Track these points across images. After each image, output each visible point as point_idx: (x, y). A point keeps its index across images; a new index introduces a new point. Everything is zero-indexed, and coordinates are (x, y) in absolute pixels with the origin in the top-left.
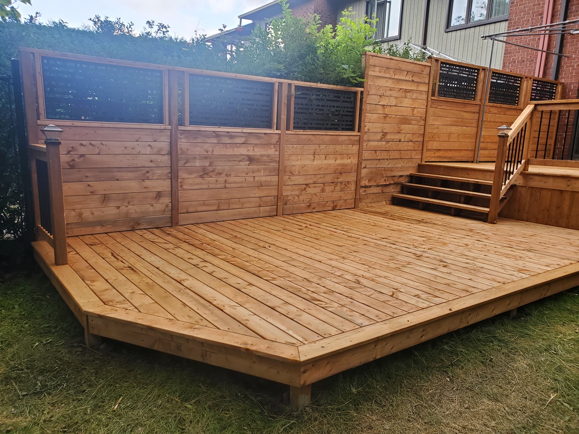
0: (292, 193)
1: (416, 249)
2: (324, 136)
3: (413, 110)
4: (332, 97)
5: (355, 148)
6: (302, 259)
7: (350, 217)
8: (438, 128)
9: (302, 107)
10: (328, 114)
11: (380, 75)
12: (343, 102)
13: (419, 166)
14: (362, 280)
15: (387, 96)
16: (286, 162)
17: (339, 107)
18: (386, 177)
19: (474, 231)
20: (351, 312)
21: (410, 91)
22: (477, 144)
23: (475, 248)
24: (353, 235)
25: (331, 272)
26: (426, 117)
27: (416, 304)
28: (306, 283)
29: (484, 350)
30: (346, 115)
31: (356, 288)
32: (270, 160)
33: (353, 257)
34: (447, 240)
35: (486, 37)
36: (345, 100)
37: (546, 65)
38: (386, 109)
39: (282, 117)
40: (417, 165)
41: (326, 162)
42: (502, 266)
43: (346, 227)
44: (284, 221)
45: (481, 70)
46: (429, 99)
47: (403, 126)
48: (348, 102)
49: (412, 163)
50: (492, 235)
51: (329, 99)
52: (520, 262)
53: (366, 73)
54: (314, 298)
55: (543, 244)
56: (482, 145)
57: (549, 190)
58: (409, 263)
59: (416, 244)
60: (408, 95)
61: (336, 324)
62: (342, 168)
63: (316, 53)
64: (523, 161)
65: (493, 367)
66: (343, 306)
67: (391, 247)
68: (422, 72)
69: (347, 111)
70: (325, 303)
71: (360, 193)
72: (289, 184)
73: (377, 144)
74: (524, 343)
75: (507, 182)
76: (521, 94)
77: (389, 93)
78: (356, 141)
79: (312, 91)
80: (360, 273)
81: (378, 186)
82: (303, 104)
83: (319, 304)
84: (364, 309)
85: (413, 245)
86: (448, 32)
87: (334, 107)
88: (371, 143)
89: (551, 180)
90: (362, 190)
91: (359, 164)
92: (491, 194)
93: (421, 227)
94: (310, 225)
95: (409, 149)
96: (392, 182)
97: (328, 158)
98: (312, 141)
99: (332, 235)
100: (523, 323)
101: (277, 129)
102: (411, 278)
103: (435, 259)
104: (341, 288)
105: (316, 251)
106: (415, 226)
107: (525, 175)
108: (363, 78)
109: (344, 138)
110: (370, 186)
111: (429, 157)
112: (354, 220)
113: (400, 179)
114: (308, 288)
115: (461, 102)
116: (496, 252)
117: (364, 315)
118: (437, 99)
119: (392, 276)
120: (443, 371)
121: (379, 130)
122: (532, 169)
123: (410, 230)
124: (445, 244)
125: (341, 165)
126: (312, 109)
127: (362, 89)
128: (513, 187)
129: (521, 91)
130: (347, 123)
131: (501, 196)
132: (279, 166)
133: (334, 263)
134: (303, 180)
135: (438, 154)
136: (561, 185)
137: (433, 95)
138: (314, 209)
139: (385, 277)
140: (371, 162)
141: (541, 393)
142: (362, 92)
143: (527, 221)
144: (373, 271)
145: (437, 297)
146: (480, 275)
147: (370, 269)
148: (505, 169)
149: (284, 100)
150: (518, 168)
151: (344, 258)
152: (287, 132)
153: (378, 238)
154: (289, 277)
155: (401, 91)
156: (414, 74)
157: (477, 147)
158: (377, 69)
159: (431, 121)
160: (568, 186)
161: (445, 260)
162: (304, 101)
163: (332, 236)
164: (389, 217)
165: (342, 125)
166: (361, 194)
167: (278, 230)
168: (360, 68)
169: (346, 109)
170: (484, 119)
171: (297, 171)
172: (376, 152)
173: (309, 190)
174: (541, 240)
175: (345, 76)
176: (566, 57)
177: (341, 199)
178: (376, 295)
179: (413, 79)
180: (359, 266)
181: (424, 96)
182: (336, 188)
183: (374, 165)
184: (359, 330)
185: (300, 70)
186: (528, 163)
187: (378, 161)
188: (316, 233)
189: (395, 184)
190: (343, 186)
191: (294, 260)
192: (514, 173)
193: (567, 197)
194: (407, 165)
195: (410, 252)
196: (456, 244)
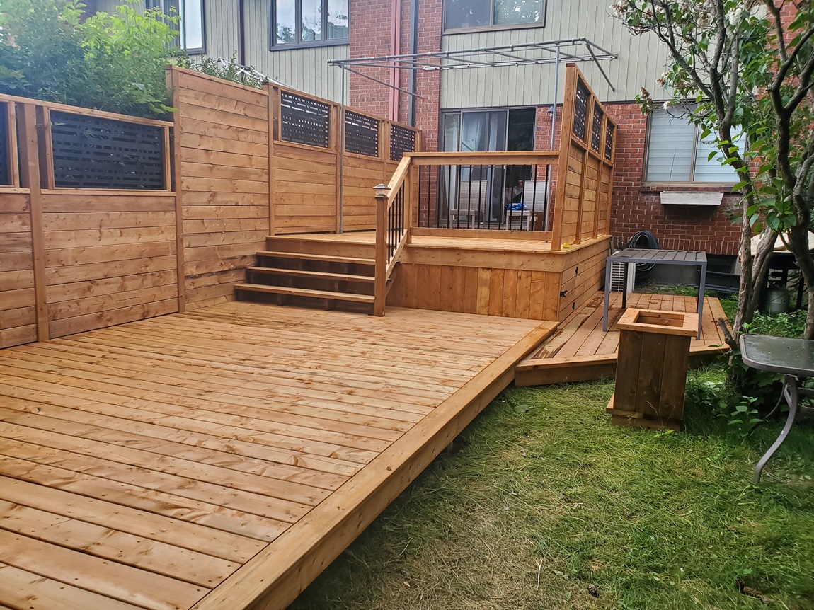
0: (66, 298)
1: (297, 370)
2: (115, 198)
3: (250, 159)
4: (121, 133)
5: (170, 216)
6: (114, 424)
7: (177, 328)
8: (286, 185)
9: (68, 147)
10: (118, 162)
11: (197, 103)
12: (143, 142)
13: (268, 240)
14: (239, 446)
15: (211, 137)
16: (47, 243)
17: (136, 150)
18: (223, 259)
19: (363, 330)
20: (240, 516)
21: (242, 131)
22: (338, 207)
23: (376, 357)
24: (193, 361)
25: (179, 440)
26: (269, 170)
27: (338, 472)
28: (137, 476)
29: (437, 516)
30: (147, 164)
31: (232, 463)
32: (14, 242)
33: (207, 403)
34: (336, 349)
35: (334, 62)
36: (144, 139)
37: (399, 107)
38: (212, 157)
39: (30, 164)
40: (264, 239)
41: (122, 240)
42: (420, 379)
43: (176, 347)
44: (56, 350)
45: (332, 106)
46: (271, 144)
47: (239, 183)
48: (150, 143)
49: (257, 236)
50: (387, 333)
51: (118, 136)
52: (438, 369)
53: (175, 98)
54: (163, 503)
55: (449, 339)
56: (344, 209)
57: (438, 266)
58: (299, 398)
59: (295, 363)
60: (242, 136)
61: (223, 551)
62: (151, 250)
63: (83, 58)
64: (405, 231)
65: (455, 541)
66: (223, 507)
67: (261, 374)
68: (258, 104)
69: (150, 158)
70: (188, 510)
71: (185, 287)
72: (59, 281)
73: (203, 210)
74: (477, 490)
75: (391, 258)
76: (379, 142)
77: (212, 132)
78: (170, 205)
79: (84, 121)
80: (229, 431)
81: (212, 274)
82: (68, 144)
83: (178, 514)
84: (261, 504)
85: (292, 365)
86: (273, 51)
87: (126, 150)
88: (194, 208)
89: (439, 253)
90: (188, 283)
91: (179, 241)
92: (374, 276)
93: (291, 333)
94: (111, 352)
95: (251, 216)
96: (232, 266)
97: (125, 234)
98: (93, 206)
99: (157, 366)
100: (465, 458)
101: (21, 187)
102: (311, 424)
103: (332, 383)
104: (205, 471)
105: (137, 403)
106: (283, 332)
107: (408, 248)
108: (171, 106)
109: (150, 201)
110: (200, 276)
111: (280, 228)
112: (185, 333)
113: (243, 260)
114: (145, 485)
115: (312, 149)
116: (403, 358)
117: (264, 516)
118: (281, 143)
119: (282, 427)
120: (396, 571)
121: (205, 188)
122: (417, 241)
123: (279, 340)
124: (335, 356)
125: (149, 244)
126: (88, 153)
127: (172, 124)
128: (397, 265)
129: (379, 138)
130: (151, 177)
131: (387, 279)
132: (33, 251)
133: (177, 421)
134: (83, 273)
135: (291, 223)
136: (451, 260)
137: (276, 138)
138: (109, 320)
139: (273, 431)
140: (195, 237)
141: (524, 563)
142: (171, 129)
143: (417, 308)
144: (250, 424)
145: (361, 450)
146: (401, 398)
147: (244, 420)
148: (387, 243)
149: (31, 136)
150: (401, 240)
151: (191, 408)
152: (43, 191)
153: (236, 361)
154: (100, 468)
155: (231, 130)
156: (247, 105)
157: (338, 212)
158: (191, 94)
159: (276, 175)
160: (459, 260)
161: (345, 383)
162: (70, 139)
163: (157, 369)
164: (239, 322)
165: (145, 180)
166: (188, 288)
167: (47, 372)
168: (164, 90)
169: (148, 155)
170: (343, 174)
171: (70, 258)
172: (203, 222)
173: (97, 290)
174: (444, 333)
175: (142, 101)
176: (421, 98)
177: (156, 299)
178: (270, 470)
179: (246, 112)
180: (223, 419)
181: (264, 140)
182: (145, 282)
183: (203, 241)
184: (268, 550)
185: (55, 84)
186: (410, 233)
187: (207, 236)
188: (125, 365)
189: (237, 269)
190: (156, 278)
191: (99, 428)
192: (398, 247)
193: (459, 273)
194: (251, 240)
195: (293, 378)
196: (350, 354)
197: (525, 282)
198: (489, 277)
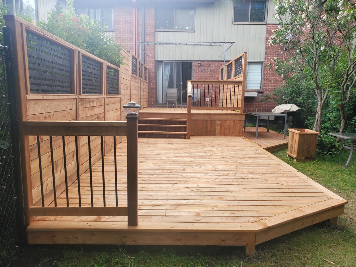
2: (114, 98)
3: (128, 81)
8: (132, 91)
10: (113, 84)
16: (106, 117)
17: (115, 79)
22: (138, 99)
26: (130, 86)
30: (116, 85)
39: (105, 86)
46: (130, 75)
57: (201, 120)
69: (117, 82)
73: (123, 102)
76: (143, 73)
78: (120, 101)
89: (202, 115)
97: (115, 112)
98: (111, 101)
101: (104, 95)
109: (117, 99)
115: (135, 77)
121: (123, 94)
127: (120, 69)
149: (105, 75)
156: (128, 60)
160: (209, 118)
162: (108, 76)
170: (139, 87)
176: (147, 55)
193: (209, 122)
197: (233, 124)
198: (220, 123)
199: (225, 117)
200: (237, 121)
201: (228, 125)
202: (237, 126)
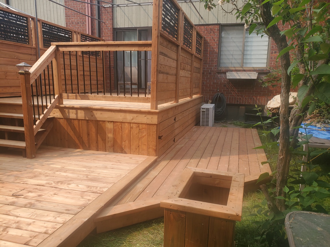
64: (56, 96)
75: (42, 116)
150: (52, 102)
176: (103, 22)
192: (49, 107)
193: (93, 124)
197: (135, 131)
198: (112, 127)
199: (119, 117)
200: (144, 126)
201: (127, 131)
202: (144, 134)
